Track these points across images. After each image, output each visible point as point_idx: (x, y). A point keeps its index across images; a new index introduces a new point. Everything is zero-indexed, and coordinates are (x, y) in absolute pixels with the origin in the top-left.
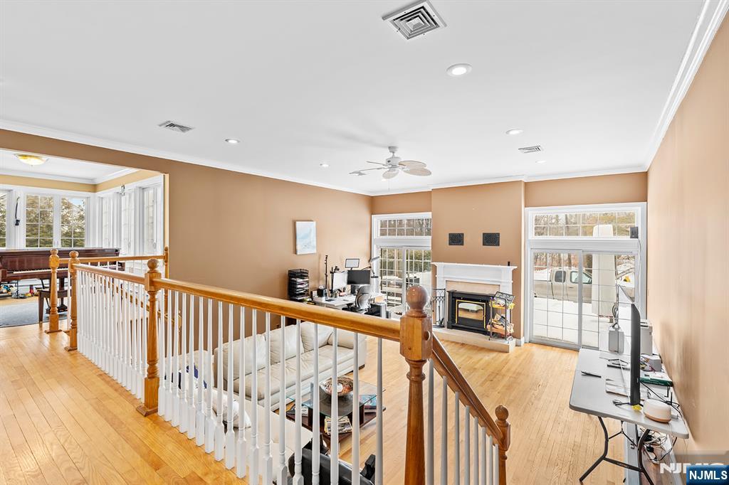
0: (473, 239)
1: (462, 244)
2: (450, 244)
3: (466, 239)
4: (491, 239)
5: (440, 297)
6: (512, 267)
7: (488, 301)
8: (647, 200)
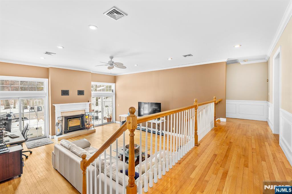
0: (73, 93)
1: (69, 95)
2: (62, 95)
3: (70, 93)
4: (81, 93)
5: (61, 120)
6: (89, 103)
7: (82, 117)
8: (115, 83)
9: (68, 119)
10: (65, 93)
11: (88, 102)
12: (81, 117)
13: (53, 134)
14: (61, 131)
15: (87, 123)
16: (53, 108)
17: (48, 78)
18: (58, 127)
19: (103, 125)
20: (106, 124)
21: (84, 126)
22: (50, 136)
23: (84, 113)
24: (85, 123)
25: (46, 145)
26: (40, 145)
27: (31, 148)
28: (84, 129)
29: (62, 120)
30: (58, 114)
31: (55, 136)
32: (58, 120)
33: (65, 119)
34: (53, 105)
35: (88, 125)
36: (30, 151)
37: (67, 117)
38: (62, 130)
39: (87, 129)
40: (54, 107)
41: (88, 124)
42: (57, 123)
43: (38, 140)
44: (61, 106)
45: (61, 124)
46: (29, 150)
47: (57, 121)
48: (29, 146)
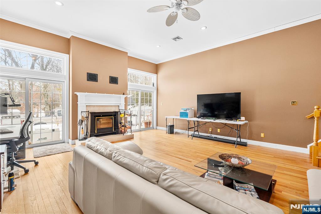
0: (104, 79)
1: (97, 81)
2: (88, 80)
3: (99, 78)
4: (114, 80)
5: (86, 117)
6: (125, 96)
7: (116, 115)
8: (157, 73)
9: (95, 116)
10: (92, 77)
11: (124, 94)
12: (114, 115)
13: (75, 137)
14: (85, 134)
15: (122, 124)
16: (75, 98)
17: (69, 54)
18: (81, 127)
19: (141, 131)
20: (144, 130)
21: (118, 128)
22: (70, 141)
23: (117, 110)
24: (119, 125)
25: (63, 153)
26: (54, 153)
27: (39, 157)
28: (118, 133)
29: (88, 117)
30: (82, 108)
31: (77, 141)
32: (82, 116)
33: (91, 116)
34: (75, 93)
35: (123, 128)
36: (34, 161)
37: (95, 113)
38: (87, 133)
39: (121, 133)
40: (77, 96)
41: (123, 126)
42: (81, 121)
43: (53, 145)
44: (86, 96)
45: (85, 123)
46: (34, 159)
47: (80, 118)
48: (38, 154)
